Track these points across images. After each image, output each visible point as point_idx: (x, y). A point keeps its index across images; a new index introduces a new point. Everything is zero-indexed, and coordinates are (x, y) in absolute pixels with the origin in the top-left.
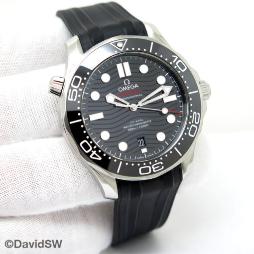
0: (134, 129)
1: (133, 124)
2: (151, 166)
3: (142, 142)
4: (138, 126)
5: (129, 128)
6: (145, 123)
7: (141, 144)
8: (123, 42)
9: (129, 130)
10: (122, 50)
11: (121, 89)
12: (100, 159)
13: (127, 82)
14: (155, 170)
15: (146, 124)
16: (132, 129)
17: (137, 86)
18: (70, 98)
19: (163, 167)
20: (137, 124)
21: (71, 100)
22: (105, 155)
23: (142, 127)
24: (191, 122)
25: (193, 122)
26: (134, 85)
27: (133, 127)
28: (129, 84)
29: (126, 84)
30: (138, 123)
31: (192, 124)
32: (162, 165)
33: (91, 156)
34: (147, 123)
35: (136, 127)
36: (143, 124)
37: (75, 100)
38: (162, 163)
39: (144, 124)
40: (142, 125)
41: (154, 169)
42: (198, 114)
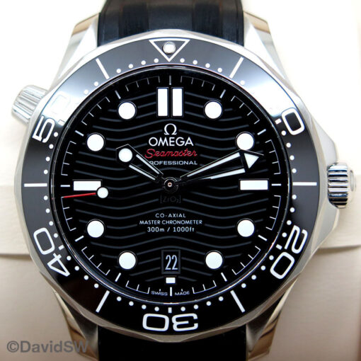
0: (162, 230)
1: (161, 219)
2: (170, 316)
3: (173, 261)
4: (172, 226)
5: (151, 226)
6: (187, 222)
7: (171, 266)
8: (178, 44)
9: (150, 229)
10: (169, 60)
11: (153, 142)
12: (67, 274)
13: (171, 129)
14: (179, 326)
15: (189, 225)
16: (157, 230)
17: (189, 142)
18: (38, 134)
19: (196, 326)
20: (171, 222)
21: (39, 138)
22: (77, 268)
23: (179, 229)
24: (283, 246)
25: (286, 247)
26: (185, 140)
27: (161, 226)
28: (173, 134)
29: (167, 134)
30: (173, 219)
31: (283, 250)
32: (196, 321)
33: (50, 264)
34: (193, 225)
35: (165, 227)
36: (183, 225)
37: (45, 141)
38: (195, 316)
39: (185, 226)
40: (181, 226)
41: (176, 324)
42: (305, 232)
